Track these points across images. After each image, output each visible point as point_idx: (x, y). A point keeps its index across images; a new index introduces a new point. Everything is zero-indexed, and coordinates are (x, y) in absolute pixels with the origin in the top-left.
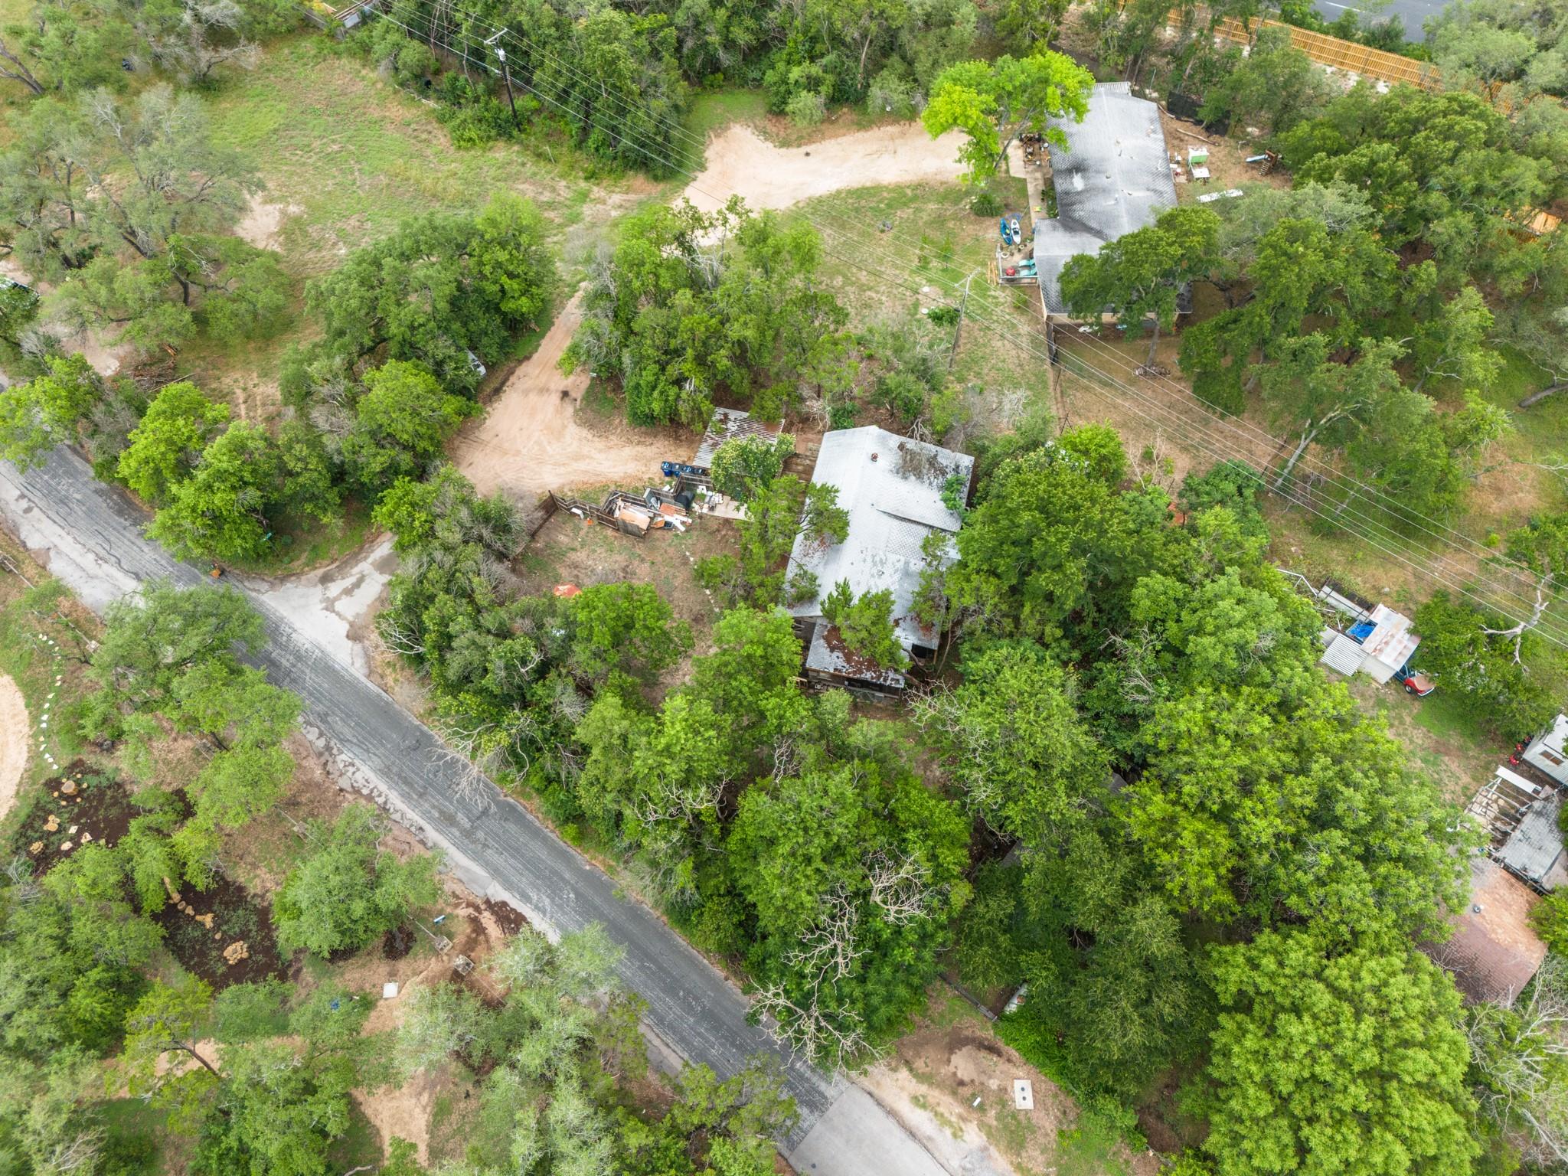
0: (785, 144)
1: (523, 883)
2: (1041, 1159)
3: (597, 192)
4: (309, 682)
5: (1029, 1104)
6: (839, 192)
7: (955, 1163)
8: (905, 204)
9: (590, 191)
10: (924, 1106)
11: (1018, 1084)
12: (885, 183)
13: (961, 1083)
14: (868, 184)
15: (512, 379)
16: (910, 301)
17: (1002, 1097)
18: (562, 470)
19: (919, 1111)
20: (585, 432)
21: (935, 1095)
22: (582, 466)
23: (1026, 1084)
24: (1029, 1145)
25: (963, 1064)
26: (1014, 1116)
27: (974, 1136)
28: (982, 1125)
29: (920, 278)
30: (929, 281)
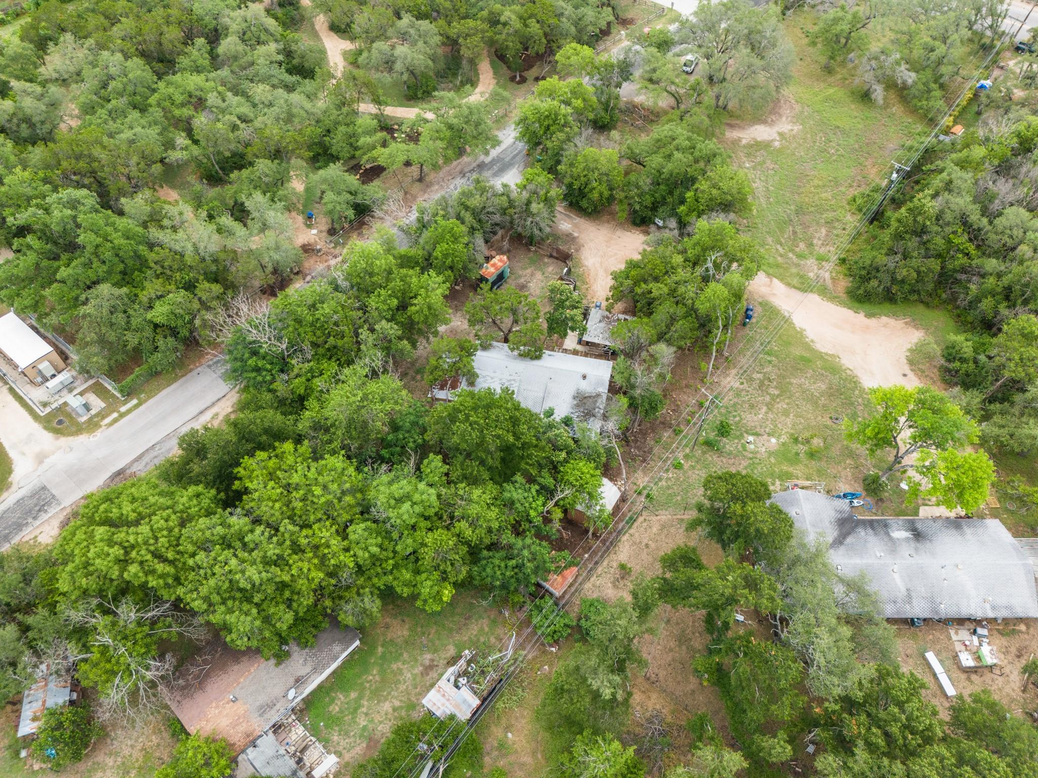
3: (828, 265)
9: (828, 261)
16: (760, 431)
29: (784, 438)
30: (783, 444)
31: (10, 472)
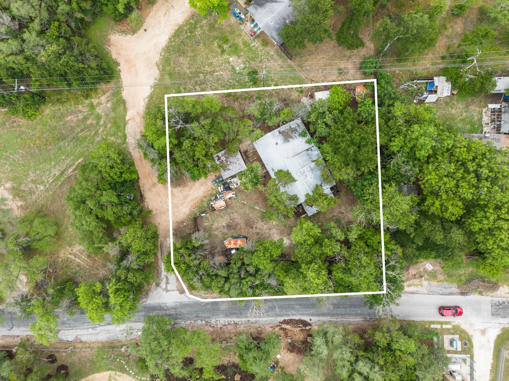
0: (134, 32)
1: (285, 313)
2: (442, 276)
3: (95, 101)
4: (184, 312)
5: (432, 268)
6: (170, 39)
7: (425, 291)
8: (195, 28)
9: (92, 103)
10: (411, 286)
11: (427, 266)
12: (181, 23)
13: (415, 275)
14: (176, 28)
15: (142, 189)
16: (230, 67)
17: (425, 270)
18: (185, 205)
19: (411, 288)
20: (179, 189)
21: (411, 282)
22: (189, 199)
23: (428, 264)
24: (437, 275)
25: (412, 271)
26: (430, 272)
27: (425, 283)
28: (425, 280)
29: (226, 56)
30: (229, 55)
31: (498, 336)
